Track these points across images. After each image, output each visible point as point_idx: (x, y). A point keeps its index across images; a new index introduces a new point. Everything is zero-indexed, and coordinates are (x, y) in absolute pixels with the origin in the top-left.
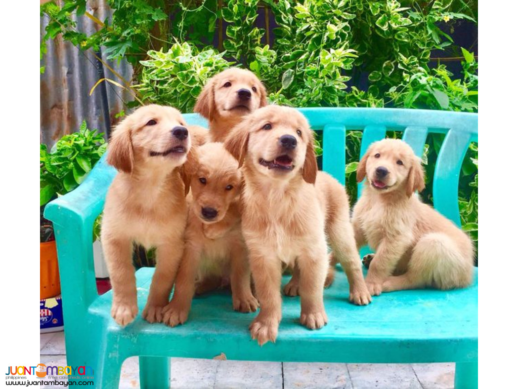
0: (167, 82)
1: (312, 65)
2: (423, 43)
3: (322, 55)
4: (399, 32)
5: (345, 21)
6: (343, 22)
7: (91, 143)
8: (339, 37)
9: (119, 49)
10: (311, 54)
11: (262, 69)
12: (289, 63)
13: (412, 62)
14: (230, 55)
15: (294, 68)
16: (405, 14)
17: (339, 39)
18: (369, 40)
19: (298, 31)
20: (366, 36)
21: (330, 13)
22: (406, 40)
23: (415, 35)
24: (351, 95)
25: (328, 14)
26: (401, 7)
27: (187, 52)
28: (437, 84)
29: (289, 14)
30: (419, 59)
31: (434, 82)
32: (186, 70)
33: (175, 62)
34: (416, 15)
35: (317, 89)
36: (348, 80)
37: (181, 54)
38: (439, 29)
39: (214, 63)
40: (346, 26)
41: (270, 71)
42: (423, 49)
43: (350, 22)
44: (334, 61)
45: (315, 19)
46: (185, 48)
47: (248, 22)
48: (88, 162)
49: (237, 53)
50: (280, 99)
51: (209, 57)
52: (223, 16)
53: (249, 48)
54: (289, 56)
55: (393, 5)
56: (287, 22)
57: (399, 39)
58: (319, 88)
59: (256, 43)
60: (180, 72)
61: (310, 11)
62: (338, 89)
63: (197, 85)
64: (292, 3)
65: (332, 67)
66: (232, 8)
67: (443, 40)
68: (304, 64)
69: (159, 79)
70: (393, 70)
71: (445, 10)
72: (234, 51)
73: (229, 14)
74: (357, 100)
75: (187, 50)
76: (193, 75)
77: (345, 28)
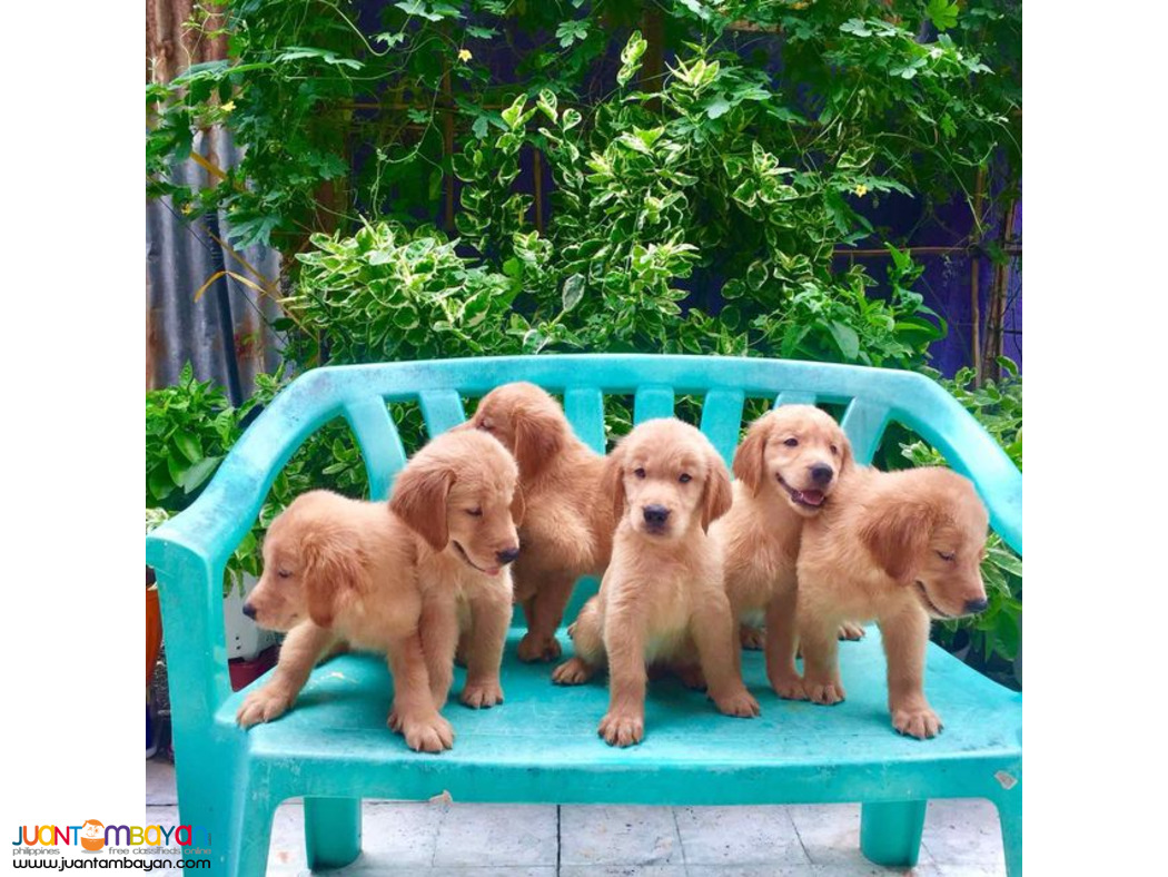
0: (349, 294)
1: (617, 270)
2: (820, 231)
3: (635, 255)
4: (776, 210)
5: (679, 188)
6: (674, 192)
7: (201, 407)
8: (667, 218)
9: (257, 228)
10: (616, 247)
11: (525, 272)
12: (576, 263)
13: (799, 266)
14: (468, 243)
15: (584, 271)
16: (787, 179)
17: (667, 222)
18: (724, 218)
19: (592, 204)
20: (719, 211)
21: (652, 174)
22: (789, 226)
23: (806, 215)
24: (688, 324)
25: (647, 175)
26: (779, 166)
27: (385, 241)
28: (839, 314)
29: (576, 169)
30: (811, 260)
31: (833, 310)
32: (384, 277)
33: (363, 262)
34: (805, 179)
35: (626, 316)
36: (684, 297)
37: (374, 245)
38: (848, 206)
39: (436, 263)
40: (681, 199)
41: (540, 275)
42: (820, 243)
43: (688, 190)
44: (657, 267)
45: (624, 183)
46: (381, 234)
47: (501, 182)
48: (196, 444)
49: (480, 238)
50: (559, 333)
51: (426, 251)
52: (455, 169)
53: (503, 232)
54: (576, 250)
55: (765, 162)
56: (573, 186)
57: (777, 223)
58: (630, 315)
59: (516, 221)
60: (374, 281)
61: (614, 169)
62: (664, 315)
63: (406, 304)
64: (583, 148)
65: (653, 275)
66: (471, 155)
67: (856, 227)
68: (604, 267)
69: (331, 289)
70: (766, 278)
71: (861, 171)
72: (474, 235)
73: (467, 167)
74: (698, 334)
75: (386, 238)
76: (399, 287)
77: (679, 203)
